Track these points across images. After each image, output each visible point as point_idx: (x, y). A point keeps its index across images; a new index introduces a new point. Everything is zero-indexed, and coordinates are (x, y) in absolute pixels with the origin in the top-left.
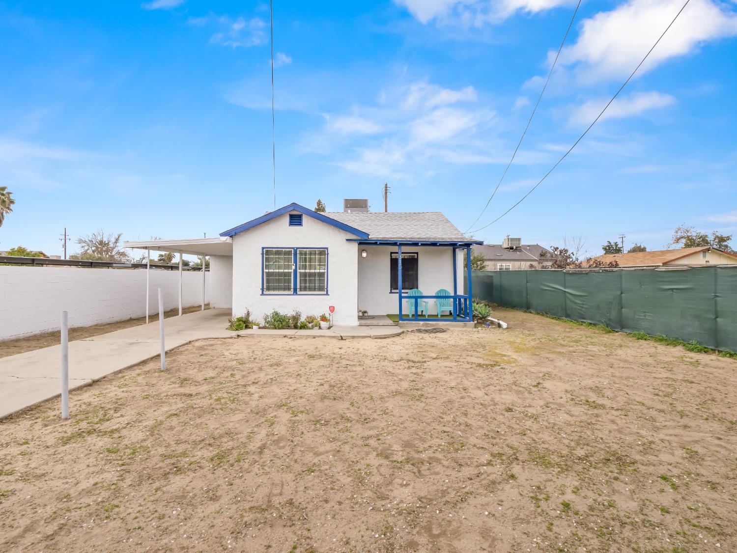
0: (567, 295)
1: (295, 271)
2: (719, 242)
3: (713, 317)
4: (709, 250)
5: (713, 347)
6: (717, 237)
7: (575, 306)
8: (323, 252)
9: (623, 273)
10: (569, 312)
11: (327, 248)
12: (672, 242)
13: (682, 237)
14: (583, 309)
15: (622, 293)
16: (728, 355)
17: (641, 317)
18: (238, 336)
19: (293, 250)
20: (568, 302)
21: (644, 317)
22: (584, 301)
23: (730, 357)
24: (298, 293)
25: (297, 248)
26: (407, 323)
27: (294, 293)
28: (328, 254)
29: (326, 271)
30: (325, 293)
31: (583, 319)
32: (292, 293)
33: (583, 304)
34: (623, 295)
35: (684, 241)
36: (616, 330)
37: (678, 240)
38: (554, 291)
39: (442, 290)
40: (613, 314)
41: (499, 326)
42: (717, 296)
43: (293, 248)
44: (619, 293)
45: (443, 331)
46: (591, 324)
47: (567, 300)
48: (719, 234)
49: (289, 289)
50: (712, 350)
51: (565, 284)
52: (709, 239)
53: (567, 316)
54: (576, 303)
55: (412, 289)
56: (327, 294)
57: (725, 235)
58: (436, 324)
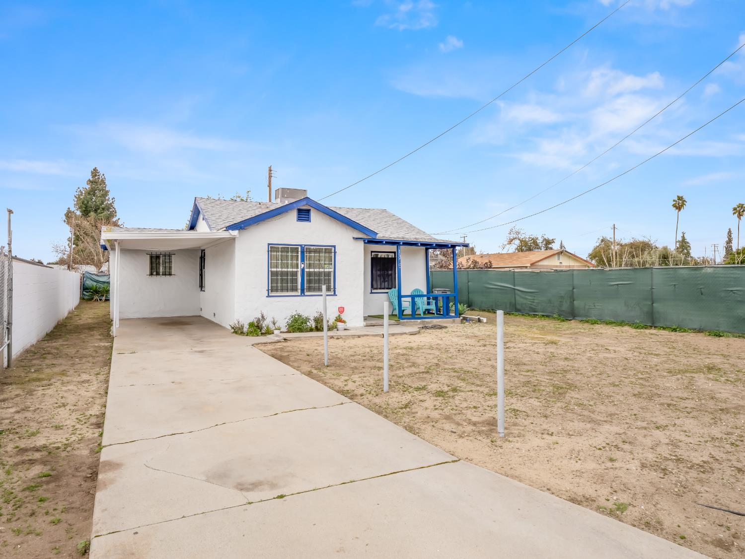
0: (517, 291)
1: (303, 270)
2: (546, 244)
3: (650, 303)
4: (562, 253)
5: (650, 324)
6: (545, 239)
7: (525, 301)
8: (330, 251)
9: (575, 272)
10: (518, 307)
11: (334, 247)
12: (506, 243)
13: (514, 239)
14: (534, 304)
15: (573, 289)
16: (662, 329)
17: (592, 307)
18: (285, 339)
19: (300, 247)
20: (518, 298)
21: (594, 307)
22: (534, 297)
23: (663, 330)
24: (306, 294)
25: (305, 245)
26: (407, 322)
27: (301, 294)
28: (335, 252)
29: (332, 270)
30: (333, 293)
31: (535, 312)
32: (300, 294)
33: (534, 299)
34: (574, 290)
35: (517, 242)
36: (570, 319)
37: (510, 241)
38: (501, 289)
39: (416, 289)
40: (566, 306)
41: (479, 321)
42: (653, 288)
43: (301, 246)
44: (571, 289)
45: (441, 327)
46: (543, 316)
47: (516, 296)
48: (546, 237)
49: (296, 290)
50: (650, 326)
51: (514, 283)
52: (538, 242)
53: (518, 310)
54: (526, 299)
55: (390, 289)
56: (335, 294)
57: (551, 238)
58: (431, 321)
